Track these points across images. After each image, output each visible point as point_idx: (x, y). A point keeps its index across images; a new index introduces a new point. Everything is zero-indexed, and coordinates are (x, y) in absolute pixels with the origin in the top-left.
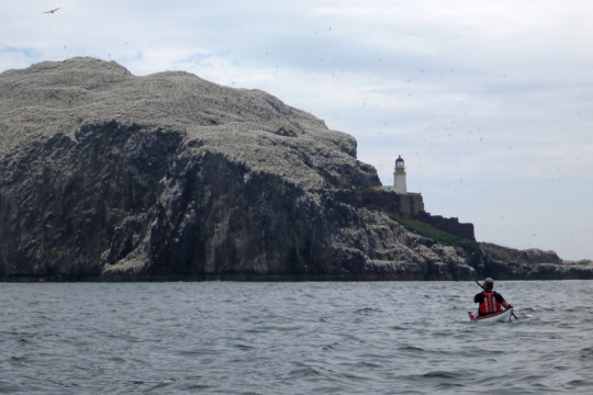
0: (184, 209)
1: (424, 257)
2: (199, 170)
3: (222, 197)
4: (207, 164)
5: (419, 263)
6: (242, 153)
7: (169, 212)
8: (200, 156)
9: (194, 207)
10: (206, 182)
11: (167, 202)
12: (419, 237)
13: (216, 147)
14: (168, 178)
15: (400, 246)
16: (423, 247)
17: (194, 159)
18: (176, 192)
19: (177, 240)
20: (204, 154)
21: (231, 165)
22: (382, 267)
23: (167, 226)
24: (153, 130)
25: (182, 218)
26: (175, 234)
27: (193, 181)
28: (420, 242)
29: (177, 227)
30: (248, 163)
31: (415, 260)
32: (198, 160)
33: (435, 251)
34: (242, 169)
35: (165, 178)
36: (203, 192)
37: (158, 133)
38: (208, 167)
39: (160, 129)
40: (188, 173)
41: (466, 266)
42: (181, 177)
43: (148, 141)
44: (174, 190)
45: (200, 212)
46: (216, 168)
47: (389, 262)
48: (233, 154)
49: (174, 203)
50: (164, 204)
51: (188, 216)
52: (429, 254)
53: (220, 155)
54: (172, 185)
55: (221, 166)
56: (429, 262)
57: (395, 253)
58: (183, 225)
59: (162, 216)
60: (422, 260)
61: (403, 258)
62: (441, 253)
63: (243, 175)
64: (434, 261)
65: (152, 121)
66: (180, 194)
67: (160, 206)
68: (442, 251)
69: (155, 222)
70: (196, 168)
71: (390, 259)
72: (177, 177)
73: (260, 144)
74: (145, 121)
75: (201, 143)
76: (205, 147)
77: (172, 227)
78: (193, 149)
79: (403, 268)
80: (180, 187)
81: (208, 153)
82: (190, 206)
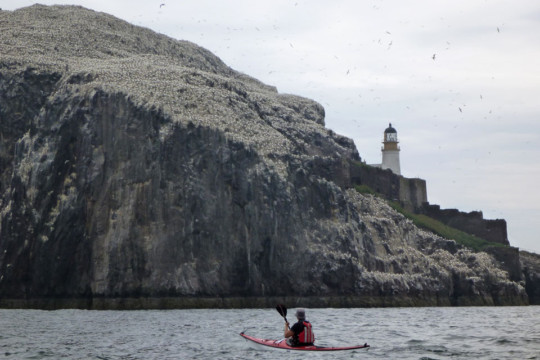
0: (58, 185)
1: (448, 269)
2: (84, 121)
3: (122, 165)
4: (97, 111)
5: (440, 277)
6: (157, 93)
7: (32, 192)
8: (87, 98)
9: (76, 182)
10: (95, 142)
11: (30, 174)
12: (435, 237)
13: (113, 84)
14: (32, 135)
15: (410, 251)
16: (444, 253)
17: (75, 101)
18: (44, 158)
19: (45, 238)
20: (93, 93)
21: (137, 112)
22: (387, 284)
23: (29, 214)
24: (19, 69)
25: (53, 201)
26: (41, 228)
27: (73, 140)
28: (437, 245)
29: (46, 217)
30: (167, 110)
31: (434, 272)
32: (83, 104)
33: (462, 260)
34: (158, 118)
35: (27, 135)
36: (91, 156)
37: (28, 74)
38: (99, 116)
39: (30, 69)
40: (65, 125)
41: (509, 282)
42: (54, 133)
43: (11, 87)
44: (41, 155)
45: (85, 191)
46: (113, 117)
47: (398, 276)
48: (142, 95)
49: (42, 175)
50: (24, 178)
51: (64, 198)
52: (454, 263)
53: (121, 95)
54: (37, 147)
55: (121, 114)
56: (455, 276)
57: (405, 261)
58: (55, 212)
59: (19, 197)
60: (445, 273)
61: (417, 270)
62: (471, 261)
63: (157, 129)
64: (464, 274)
65: (19, 58)
66: (50, 161)
67: (17, 181)
68: (472, 259)
69: (8, 208)
70: (80, 117)
71: (398, 270)
72: (45, 133)
73: (188, 82)
74: (7, 57)
75: (90, 78)
76: (95, 83)
77: (37, 216)
78: (75, 87)
79: (419, 286)
80: (51, 150)
81: (100, 93)
82: (68, 180)
